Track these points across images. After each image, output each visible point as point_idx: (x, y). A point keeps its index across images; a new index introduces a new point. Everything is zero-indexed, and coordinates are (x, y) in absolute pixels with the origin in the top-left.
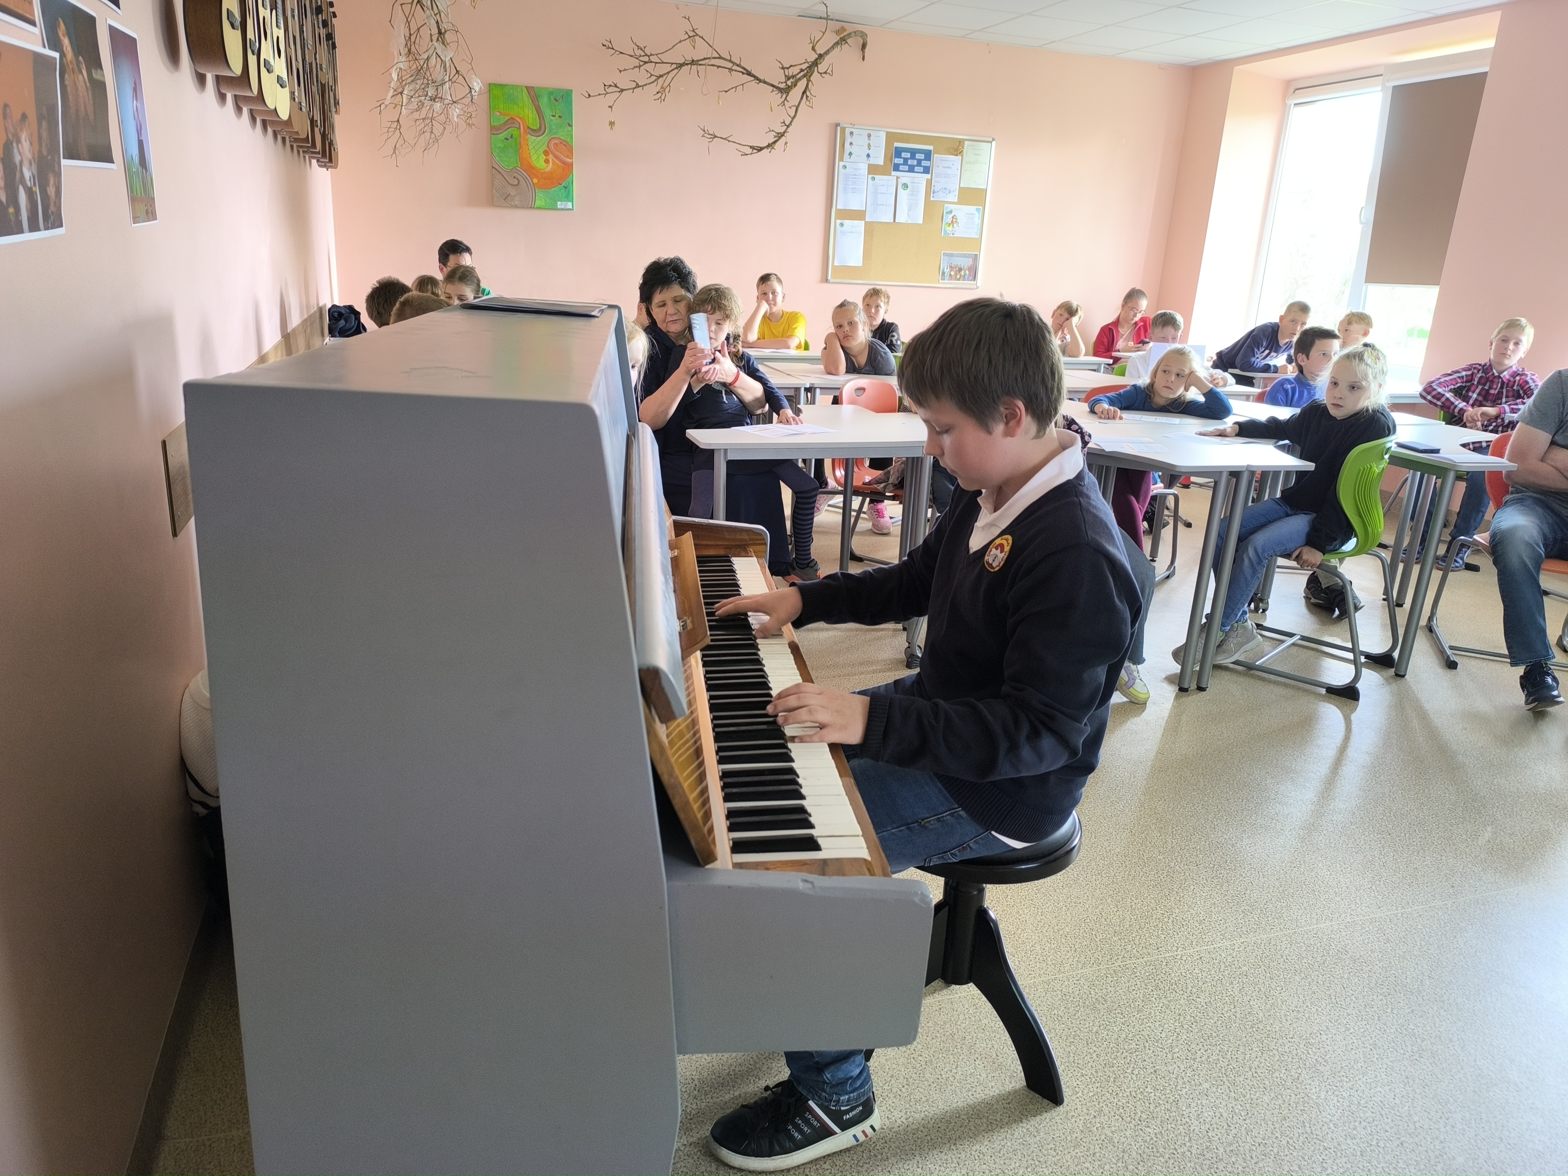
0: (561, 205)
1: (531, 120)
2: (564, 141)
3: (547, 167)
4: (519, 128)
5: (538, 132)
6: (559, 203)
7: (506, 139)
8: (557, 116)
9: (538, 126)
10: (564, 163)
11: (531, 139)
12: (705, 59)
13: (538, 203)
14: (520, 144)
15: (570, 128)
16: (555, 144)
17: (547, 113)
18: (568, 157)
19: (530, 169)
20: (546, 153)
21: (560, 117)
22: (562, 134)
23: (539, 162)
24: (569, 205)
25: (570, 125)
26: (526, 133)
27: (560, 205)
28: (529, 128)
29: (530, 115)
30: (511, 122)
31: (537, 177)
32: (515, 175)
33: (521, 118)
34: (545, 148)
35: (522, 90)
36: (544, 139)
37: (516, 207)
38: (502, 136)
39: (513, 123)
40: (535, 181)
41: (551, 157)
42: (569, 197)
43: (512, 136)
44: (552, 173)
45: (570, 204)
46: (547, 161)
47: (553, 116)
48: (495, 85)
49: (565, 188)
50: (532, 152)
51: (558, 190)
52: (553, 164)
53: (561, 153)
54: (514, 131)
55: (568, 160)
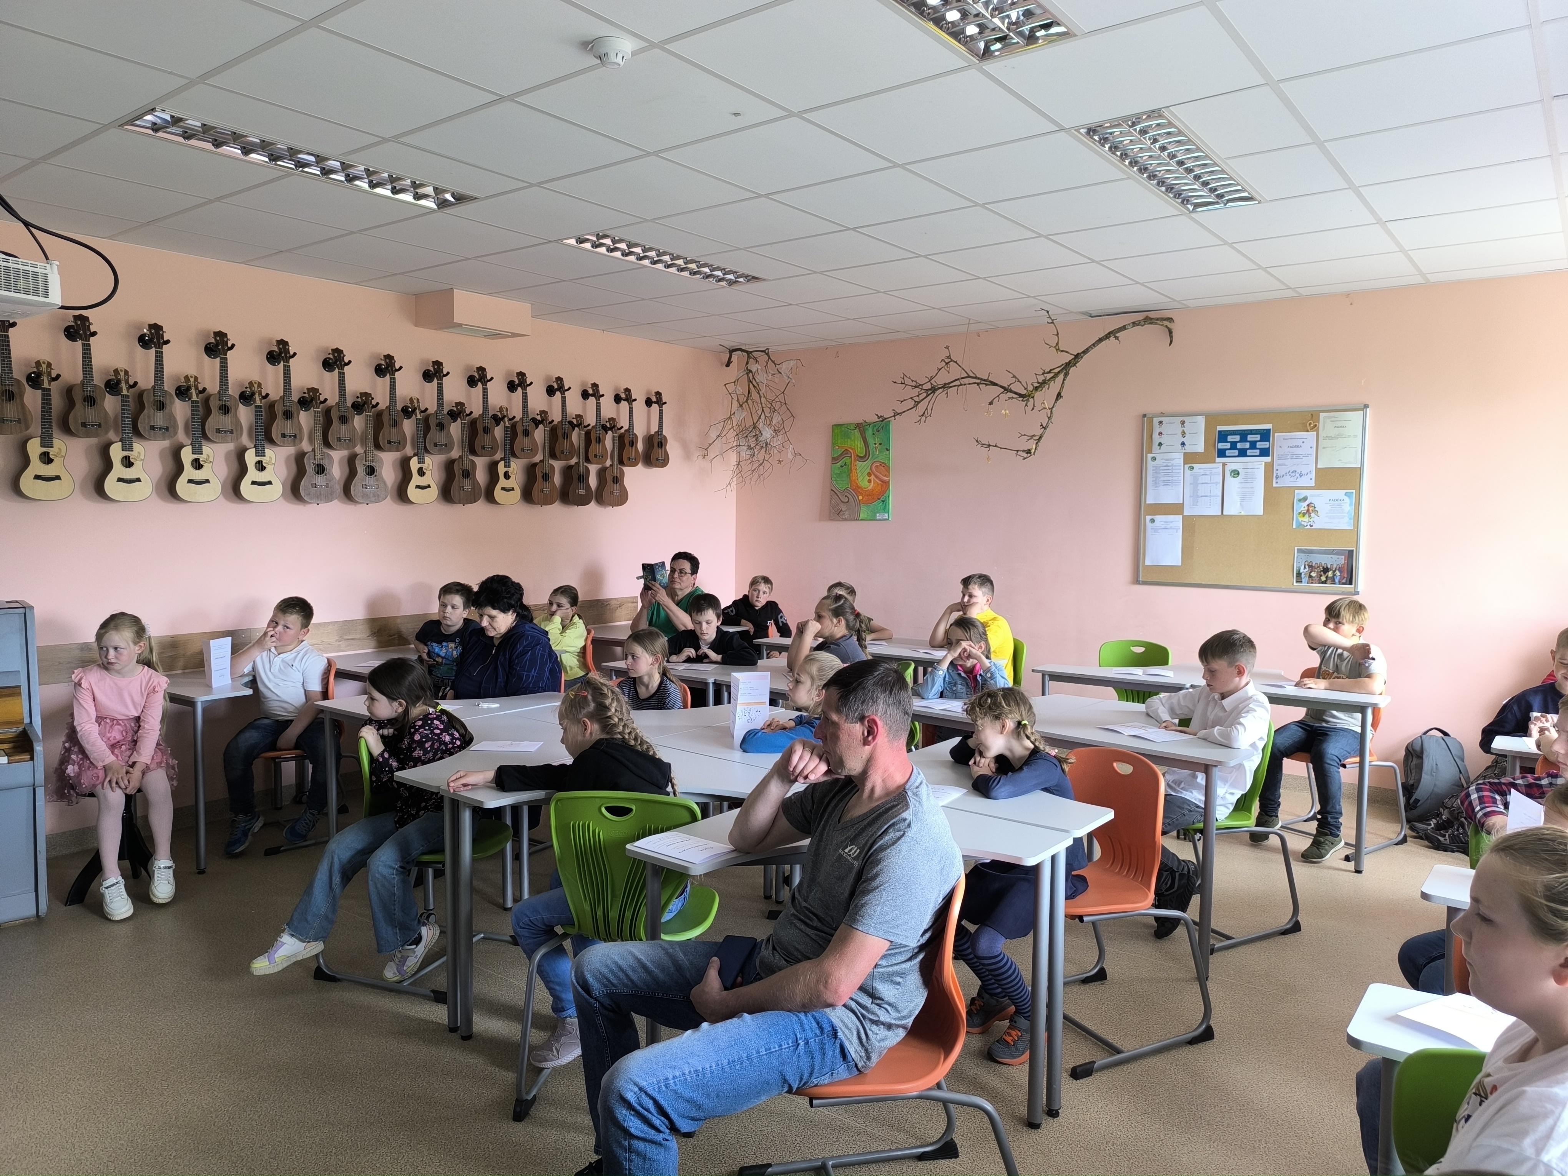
1: (859, 449)
2: (883, 463)
3: (870, 485)
4: (851, 457)
5: (863, 458)
6: (878, 515)
7: (842, 466)
8: (878, 443)
9: (864, 453)
10: (883, 481)
11: (859, 464)
12: (956, 380)
13: (862, 516)
14: (851, 469)
15: (888, 452)
16: (877, 467)
17: (871, 441)
18: (886, 476)
19: (857, 489)
20: (869, 474)
21: (880, 444)
22: (881, 458)
23: (864, 482)
25: (888, 450)
26: (855, 460)
27: (878, 516)
28: (857, 456)
30: (846, 452)
31: (862, 494)
32: (846, 494)
33: (852, 449)
34: (868, 470)
35: (854, 426)
36: (868, 463)
37: (846, 520)
38: (839, 465)
39: (847, 453)
40: (861, 498)
41: (873, 477)
42: (885, 509)
43: (845, 464)
44: (873, 490)
45: (886, 515)
46: (870, 481)
47: (876, 444)
48: (836, 425)
49: (883, 501)
50: (859, 475)
51: (878, 504)
52: (874, 483)
53: (881, 473)
54: (847, 460)
55: (886, 479)
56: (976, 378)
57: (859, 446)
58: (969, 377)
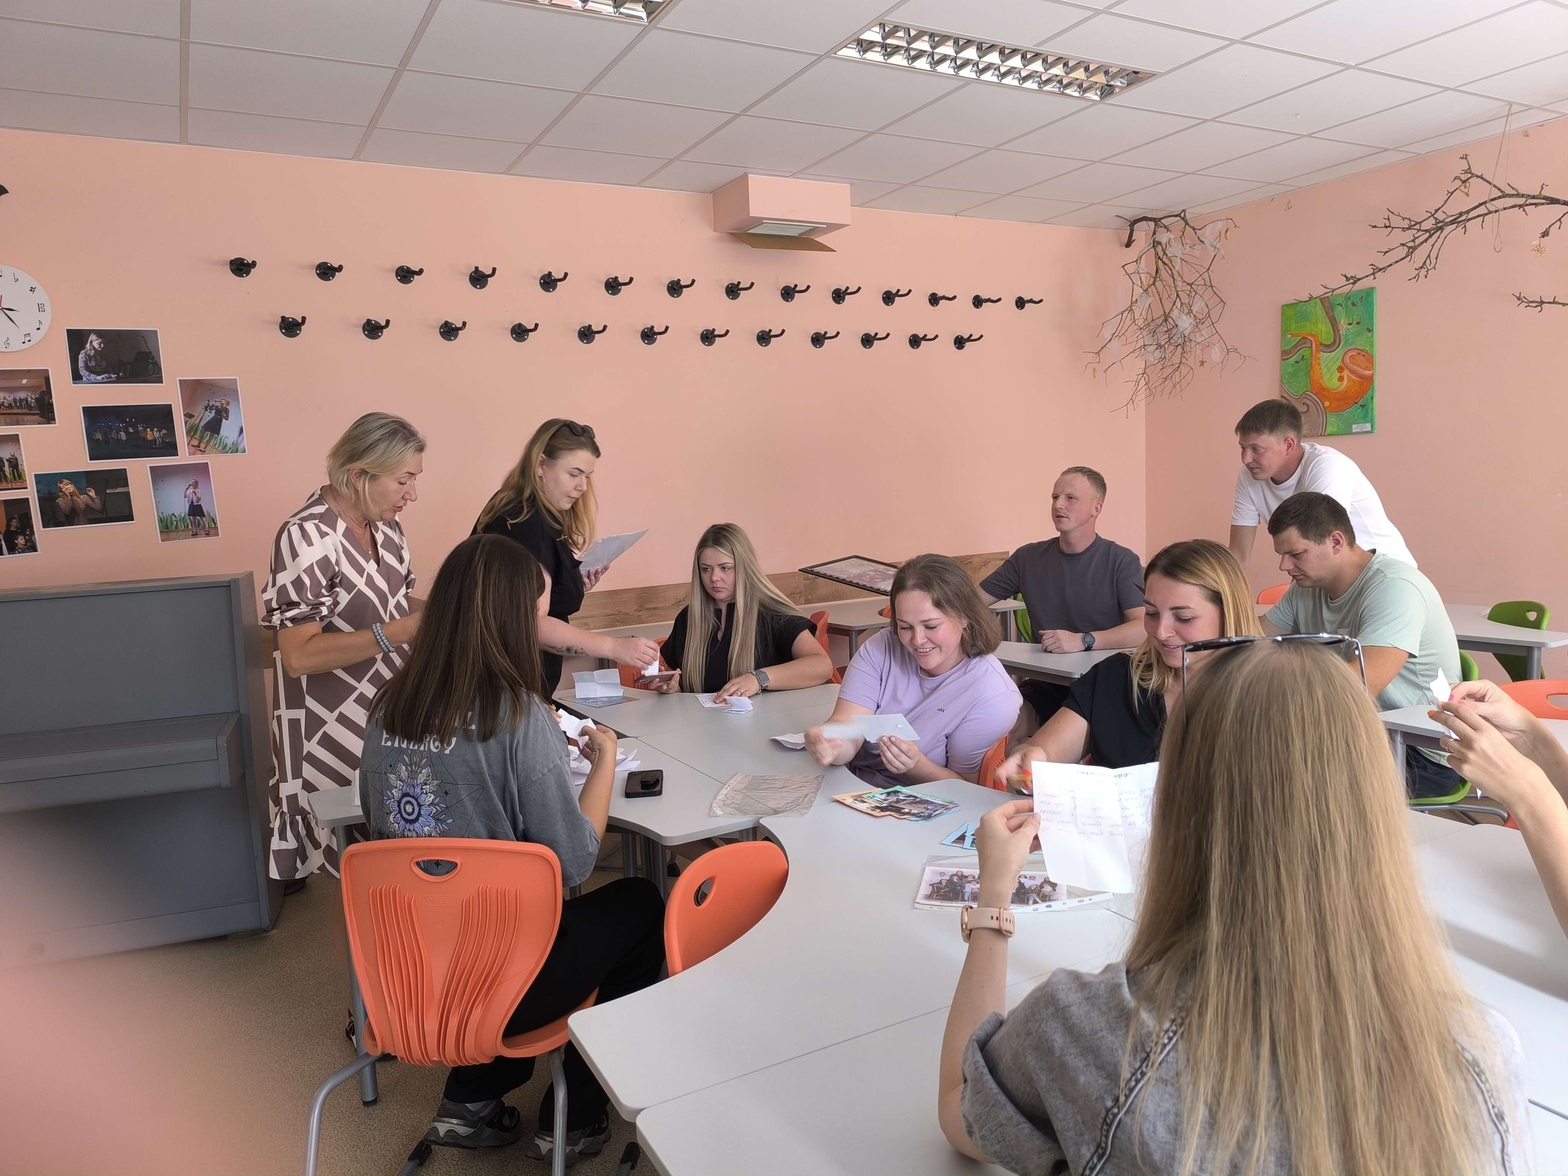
0: (1356, 428)
1: (1324, 335)
2: (1362, 350)
3: (1341, 385)
4: (1311, 347)
5: (1330, 347)
6: (1354, 426)
7: (1297, 362)
8: (1354, 323)
9: (1332, 340)
10: (1362, 377)
11: (1324, 356)
13: (1330, 429)
14: (1311, 364)
15: (1369, 334)
16: (1352, 357)
17: (1342, 321)
18: (1367, 369)
19: (1322, 392)
20: (1340, 369)
21: (1358, 323)
22: (1359, 344)
23: (1332, 381)
25: (1370, 330)
26: (1318, 351)
28: (1321, 344)
30: (1304, 341)
31: (1330, 400)
32: (1305, 400)
33: (1313, 336)
34: (1339, 363)
35: (1316, 304)
36: (1338, 353)
38: (1292, 360)
39: (1305, 343)
40: (1327, 404)
41: (1346, 373)
42: (1368, 417)
43: (1303, 358)
44: (1346, 392)
45: (1368, 425)
46: (1341, 379)
47: (1350, 324)
48: (1287, 305)
49: (1363, 406)
50: (1325, 371)
51: (1354, 411)
52: (1349, 381)
53: (1358, 366)
54: (1306, 352)
55: (1368, 373)
56: (1518, 195)
57: (1324, 330)
58: (1504, 196)
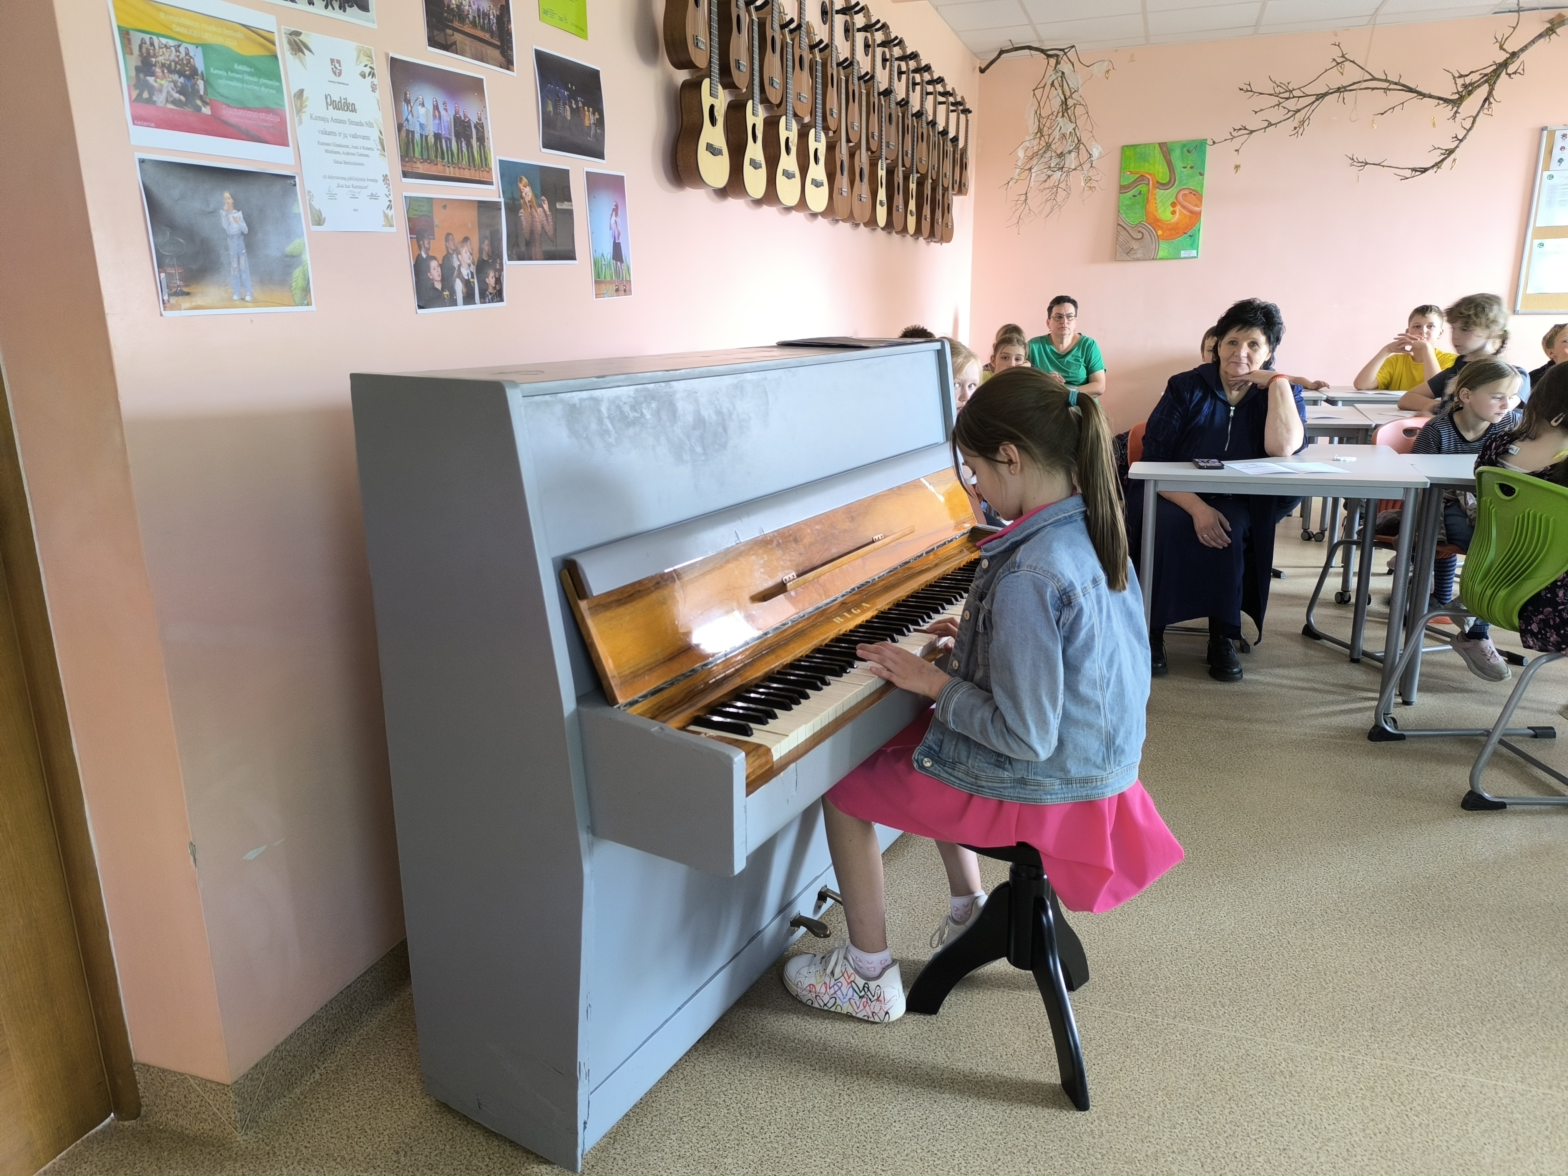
0: (1185, 254)
1: (1161, 175)
2: (1194, 190)
3: (1173, 218)
4: (1148, 184)
5: (1165, 186)
6: (1182, 252)
7: (1134, 196)
8: (1189, 167)
9: (1168, 179)
10: (1191, 212)
11: (1160, 193)
12: (1354, 84)
13: (1161, 254)
14: (1148, 199)
15: (1201, 177)
16: (1185, 195)
17: (1178, 164)
18: (1196, 205)
19: (1156, 223)
20: (1173, 205)
21: (1192, 168)
22: (1192, 185)
23: (1165, 214)
24: (1194, 253)
25: (1201, 174)
26: (1155, 187)
27: (1183, 254)
28: (1158, 182)
29: (1161, 170)
30: (1142, 178)
31: (1162, 228)
32: (1140, 229)
33: (1150, 174)
34: (1173, 199)
35: (1154, 147)
36: (1172, 191)
37: (1138, 260)
38: (1130, 194)
39: (1143, 180)
40: (1160, 232)
41: (1178, 208)
42: (1194, 245)
43: (1140, 193)
44: (1177, 223)
46: (1174, 213)
47: (1185, 168)
48: (1127, 146)
49: (1191, 236)
50: (1159, 205)
51: (1183, 239)
52: (1180, 214)
53: (1190, 203)
54: (1143, 188)
55: (1197, 209)
56: (1386, 81)
58: (1374, 79)
